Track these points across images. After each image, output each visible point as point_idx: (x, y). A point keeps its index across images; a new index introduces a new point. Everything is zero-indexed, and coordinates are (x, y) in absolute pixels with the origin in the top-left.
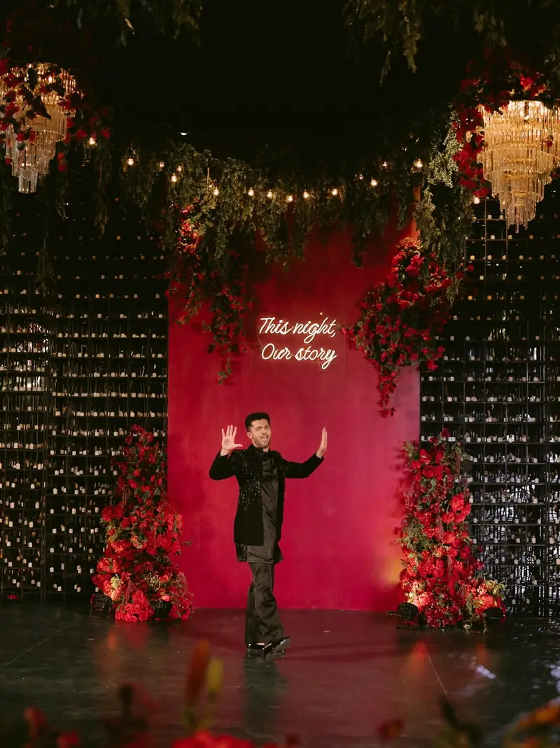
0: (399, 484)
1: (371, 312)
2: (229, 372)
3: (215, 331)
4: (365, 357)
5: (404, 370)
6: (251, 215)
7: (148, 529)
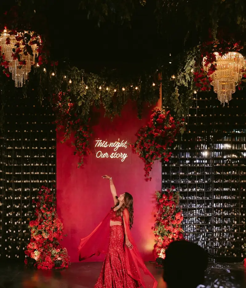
0: (153, 209)
1: (142, 138)
2: (82, 163)
3: (76, 146)
4: (139, 157)
5: (155, 162)
6: (99, 97)
7: (50, 230)
